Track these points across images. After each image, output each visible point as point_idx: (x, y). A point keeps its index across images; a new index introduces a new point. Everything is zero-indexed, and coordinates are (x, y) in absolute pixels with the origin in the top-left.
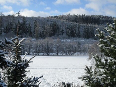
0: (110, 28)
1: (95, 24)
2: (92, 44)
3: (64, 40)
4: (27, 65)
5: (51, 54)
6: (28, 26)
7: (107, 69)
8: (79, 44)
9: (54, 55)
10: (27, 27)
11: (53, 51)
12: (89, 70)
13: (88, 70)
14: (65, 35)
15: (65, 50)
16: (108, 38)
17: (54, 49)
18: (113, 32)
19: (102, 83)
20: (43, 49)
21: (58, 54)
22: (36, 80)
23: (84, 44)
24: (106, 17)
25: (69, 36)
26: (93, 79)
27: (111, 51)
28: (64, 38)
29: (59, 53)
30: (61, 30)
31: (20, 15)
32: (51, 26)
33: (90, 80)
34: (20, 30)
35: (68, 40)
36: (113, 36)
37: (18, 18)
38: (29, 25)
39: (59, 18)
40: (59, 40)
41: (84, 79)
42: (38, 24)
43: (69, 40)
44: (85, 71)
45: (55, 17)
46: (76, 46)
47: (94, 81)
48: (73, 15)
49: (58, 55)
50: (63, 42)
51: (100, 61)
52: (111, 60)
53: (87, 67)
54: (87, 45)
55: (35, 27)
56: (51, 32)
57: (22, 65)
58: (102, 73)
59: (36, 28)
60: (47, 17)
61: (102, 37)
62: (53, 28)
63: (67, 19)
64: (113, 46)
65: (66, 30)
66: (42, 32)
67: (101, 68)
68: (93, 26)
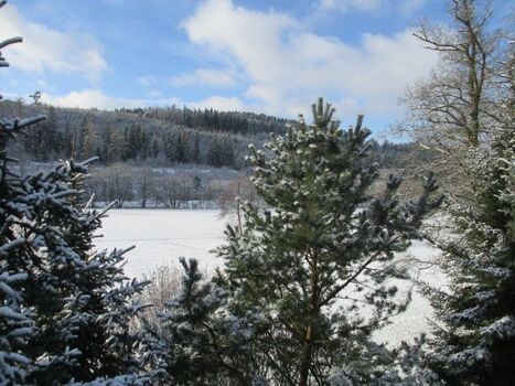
0: (277, 144)
1: (236, 132)
2: (229, 182)
3: (160, 171)
4: (95, 223)
5: (126, 203)
6: (63, 130)
7: (270, 233)
8: (197, 180)
9: (133, 208)
10: (60, 134)
11: (130, 198)
12: (233, 234)
13: (231, 233)
14: (161, 157)
15: (162, 195)
16: (274, 165)
17: (135, 192)
18: (283, 154)
19: (262, 261)
20: (105, 191)
21: (144, 204)
22: (118, 256)
23: (209, 179)
24: (262, 117)
25: (172, 161)
26: (242, 251)
27: (280, 193)
28: (159, 165)
29: (148, 201)
30: (152, 145)
31: (39, 101)
32: (125, 133)
33: (236, 253)
34: (39, 143)
35: (171, 171)
36: (284, 161)
37: (33, 109)
38: (67, 129)
39: (148, 115)
40: (147, 169)
41: (221, 254)
42: (90, 126)
43: (173, 171)
44: (225, 235)
45: (136, 111)
46: (190, 183)
47: (243, 257)
48: (182, 108)
49: (143, 207)
50: (157, 174)
51: (255, 216)
52: (279, 212)
53: (229, 227)
54: (217, 182)
55: (83, 136)
56: (125, 149)
57: (87, 223)
58: (259, 242)
59: (86, 137)
60: (117, 111)
61: (261, 163)
62: (132, 140)
63: (167, 119)
64: (283, 182)
65: (166, 144)
66: (102, 149)
67: (258, 229)
68: (232, 137)
